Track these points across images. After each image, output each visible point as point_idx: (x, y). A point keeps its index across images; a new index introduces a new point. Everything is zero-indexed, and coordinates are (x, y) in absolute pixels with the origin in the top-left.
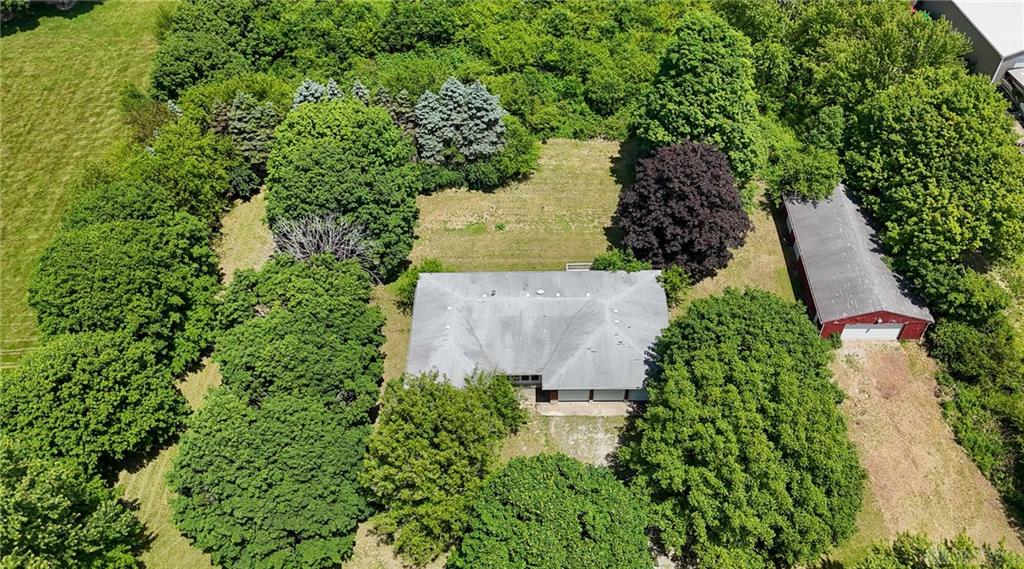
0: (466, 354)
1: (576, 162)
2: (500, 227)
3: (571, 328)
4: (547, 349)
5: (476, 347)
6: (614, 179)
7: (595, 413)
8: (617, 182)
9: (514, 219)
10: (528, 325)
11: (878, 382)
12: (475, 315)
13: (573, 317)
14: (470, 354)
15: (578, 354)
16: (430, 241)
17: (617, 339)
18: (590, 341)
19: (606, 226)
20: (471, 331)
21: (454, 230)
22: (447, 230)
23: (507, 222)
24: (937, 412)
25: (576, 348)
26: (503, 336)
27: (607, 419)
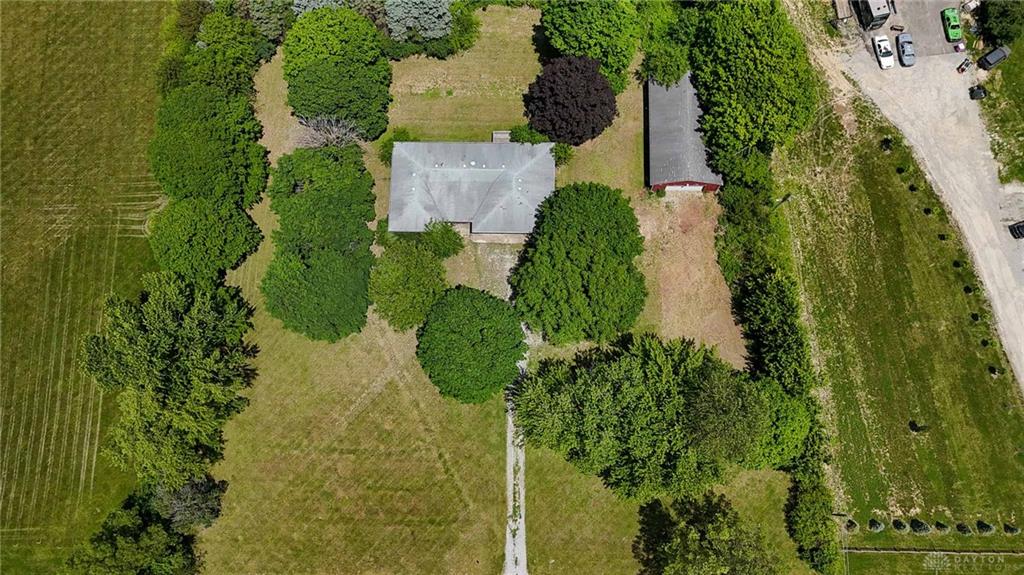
0: (425, 208)
1: (506, 30)
2: (450, 93)
3: (492, 190)
4: (476, 206)
5: (432, 203)
6: (534, 47)
7: (505, 241)
8: (536, 51)
9: (459, 85)
10: (464, 188)
11: (682, 222)
12: (430, 180)
13: (493, 184)
14: (428, 208)
15: (495, 209)
16: (400, 103)
17: (519, 201)
18: (502, 202)
19: (524, 92)
20: (428, 191)
21: (417, 94)
22: (412, 94)
23: (454, 87)
24: (712, 243)
25: (493, 206)
26: (448, 196)
27: (512, 246)
